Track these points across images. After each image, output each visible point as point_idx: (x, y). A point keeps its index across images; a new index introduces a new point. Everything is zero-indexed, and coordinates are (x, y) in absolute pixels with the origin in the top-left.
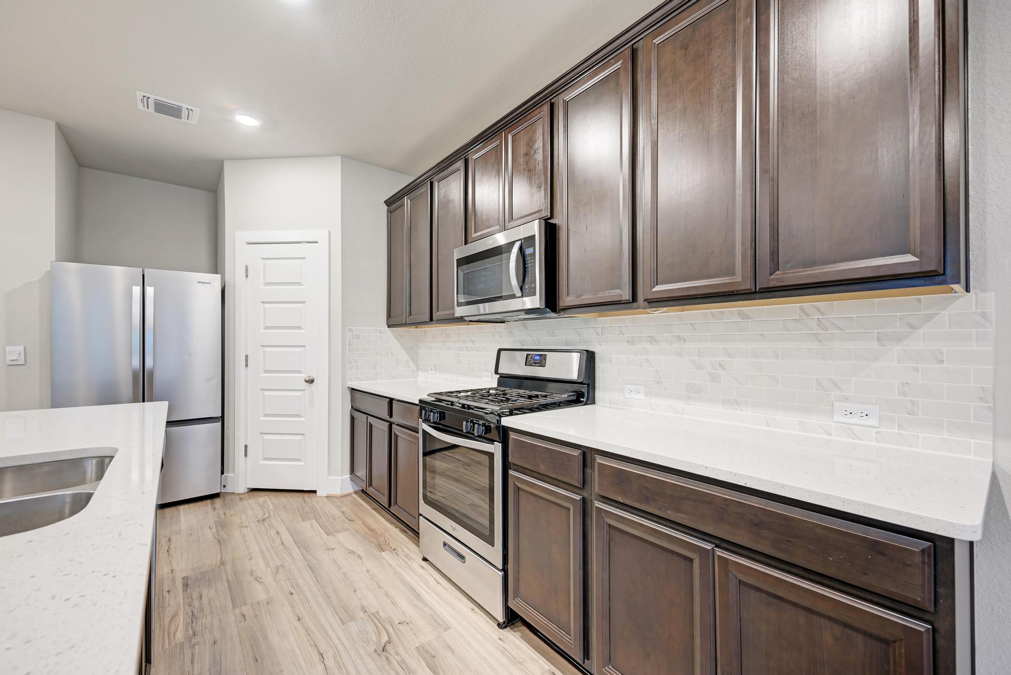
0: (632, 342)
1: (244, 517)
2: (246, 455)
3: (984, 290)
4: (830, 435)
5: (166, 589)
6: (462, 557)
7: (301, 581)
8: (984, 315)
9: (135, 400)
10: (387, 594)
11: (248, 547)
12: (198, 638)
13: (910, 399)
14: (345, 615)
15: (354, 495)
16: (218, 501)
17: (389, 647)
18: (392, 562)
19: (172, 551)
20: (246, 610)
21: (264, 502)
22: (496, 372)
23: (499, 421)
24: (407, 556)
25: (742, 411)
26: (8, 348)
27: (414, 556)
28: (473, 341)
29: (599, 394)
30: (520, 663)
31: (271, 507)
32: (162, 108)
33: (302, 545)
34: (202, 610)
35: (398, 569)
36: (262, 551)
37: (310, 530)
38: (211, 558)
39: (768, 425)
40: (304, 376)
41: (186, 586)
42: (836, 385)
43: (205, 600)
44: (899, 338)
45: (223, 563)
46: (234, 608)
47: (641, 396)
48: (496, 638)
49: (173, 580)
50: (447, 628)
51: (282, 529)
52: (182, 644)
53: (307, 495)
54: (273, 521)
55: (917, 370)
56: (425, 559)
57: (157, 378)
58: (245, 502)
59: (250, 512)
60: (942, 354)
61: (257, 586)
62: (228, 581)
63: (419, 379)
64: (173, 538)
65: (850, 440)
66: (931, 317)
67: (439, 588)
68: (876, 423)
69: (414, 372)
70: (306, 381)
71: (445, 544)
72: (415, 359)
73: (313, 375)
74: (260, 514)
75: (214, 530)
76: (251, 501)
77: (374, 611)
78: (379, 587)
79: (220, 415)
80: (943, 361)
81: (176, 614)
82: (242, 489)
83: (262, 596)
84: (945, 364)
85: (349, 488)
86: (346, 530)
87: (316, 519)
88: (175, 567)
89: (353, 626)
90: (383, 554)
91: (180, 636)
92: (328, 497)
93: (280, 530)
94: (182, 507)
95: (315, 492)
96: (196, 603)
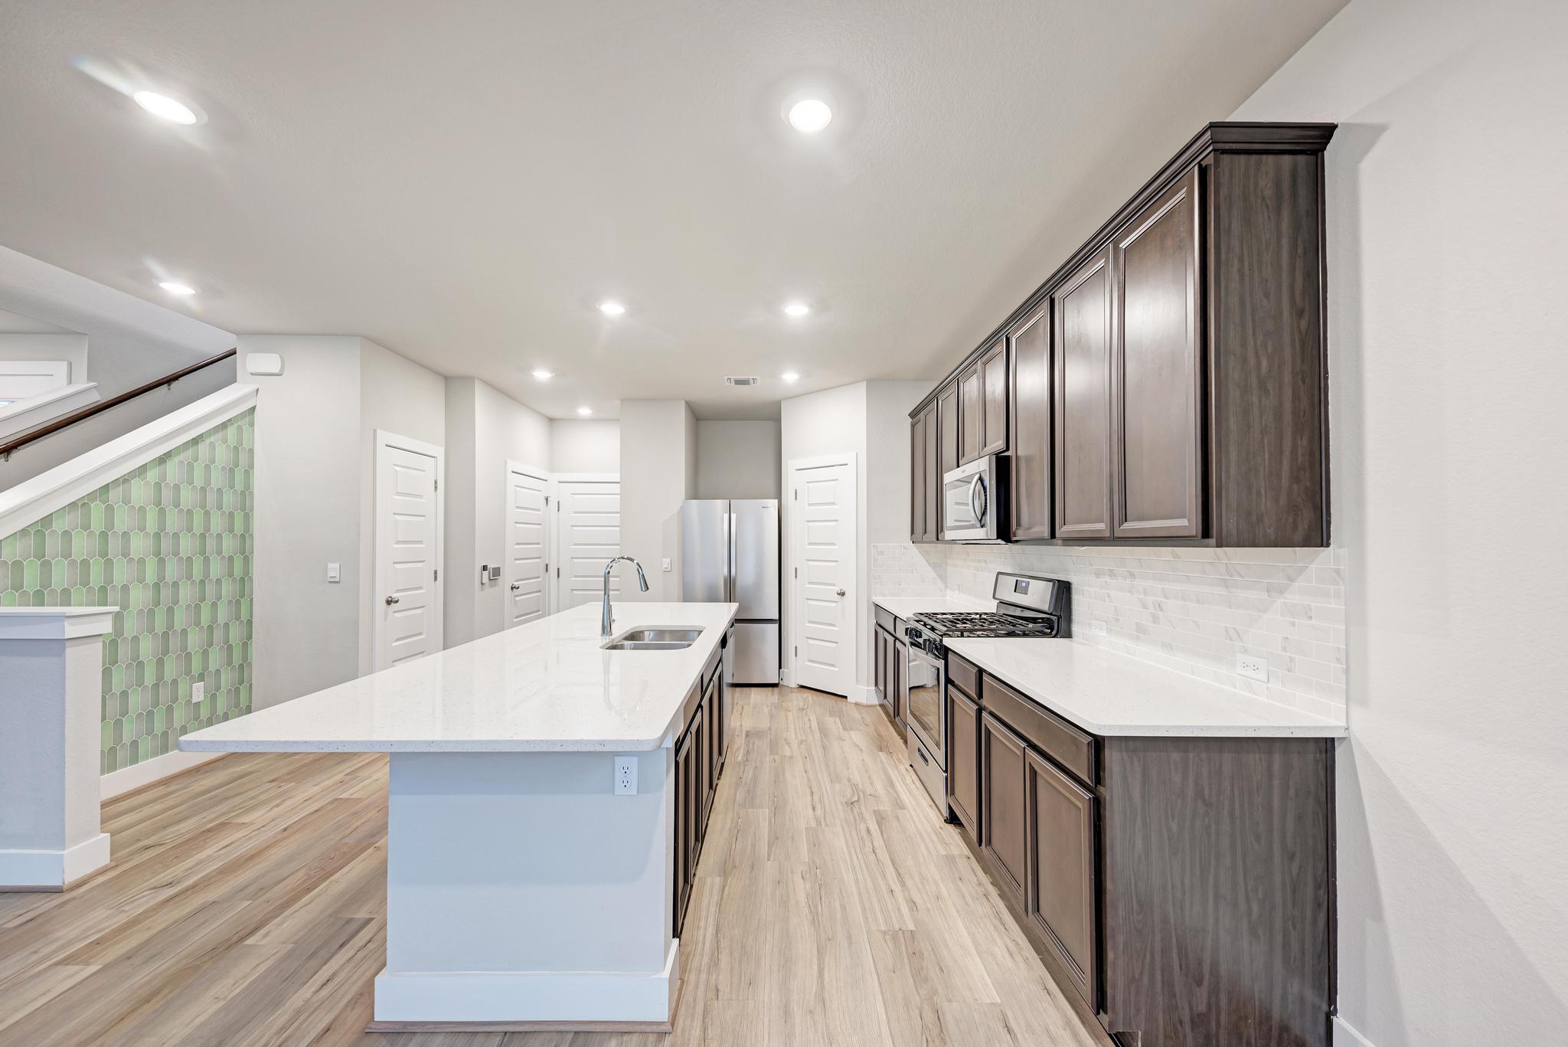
0: (1098, 575)
1: (790, 704)
2: (796, 655)
3: (1341, 546)
4: (1236, 688)
5: (737, 734)
6: (926, 760)
7: (814, 752)
8: (1338, 572)
9: (725, 601)
10: (869, 777)
11: (787, 723)
12: (749, 763)
13: (1288, 654)
14: (835, 778)
15: (879, 708)
16: (776, 689)
17: (855, 804)
18: (884, 761)
19: (743, 714)
20: (776, 757)
21: (807, 697)
22: (994, 597)
23: (941, 640)
24: (899, 760)
25: (1174, 655)
26: (664, 560)
27: (904, 762)
28: (986, 562)
29: (1075, 628)
30: (947, 844)
31: (811, 702)
32: (738, 382)
33: (824, 732)
34: (753, 749)
35: (887, 765)
36: (795, 729)
37: (833, 724)
38: (764, 724)
39: (1193, 674)
40: (837, 589)
41: (747, 735)
42: (1238, 634)
43: (756, 746)
44: (1282, 591)
45: (770, 729)
46: (771, 754)
47: (1104, 634)
48: (937, 825)
49: (741, 730)
50: (902, 807)
51: (813, 718)
52: (740, 763)
53: (840, 699)
54: (809, 712)
55: (1293, 625)
56: (911, 766)
57: (739, 583)
58: (794, 695)
59: (795, 703)
60: (1310, 609)
61: (787, 747)
62: (771, 740)
63: (948, 598)
64: (745, 707)
65: (1233, 689)
66: (1302, 570)
67: (912, 786)
68: (1264, 677)
69: (941, 591)
70: (838, 594)
71: (919, 750)
72: (943, 577)
73: (844, 589)
74: (801, 705)
75: (769, 708)
76: (798, 695)
77: (856, 783)
78: (866, 771)
79: (777, 618)
80: (1311, 617)
81: (739, 748)
82: (793, 685)
83: (788, 753)
84: (1313, 622)
85: (875, 700)
86: (860, 730)
87: (840, 718)
88: (743, 724)
89: (837, 786)
90: (880, 753)
91: (740, 758)
92: (856, 704)
93: (811, 719)
94: (753, 689)
95: (846, 697)
96: (751, 746)
